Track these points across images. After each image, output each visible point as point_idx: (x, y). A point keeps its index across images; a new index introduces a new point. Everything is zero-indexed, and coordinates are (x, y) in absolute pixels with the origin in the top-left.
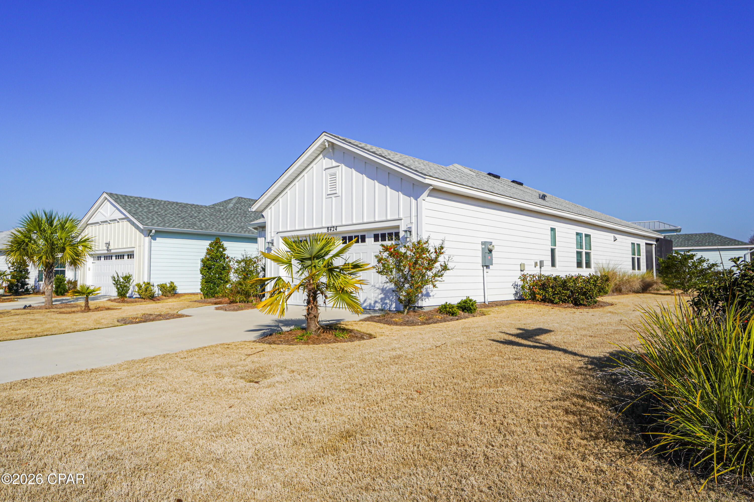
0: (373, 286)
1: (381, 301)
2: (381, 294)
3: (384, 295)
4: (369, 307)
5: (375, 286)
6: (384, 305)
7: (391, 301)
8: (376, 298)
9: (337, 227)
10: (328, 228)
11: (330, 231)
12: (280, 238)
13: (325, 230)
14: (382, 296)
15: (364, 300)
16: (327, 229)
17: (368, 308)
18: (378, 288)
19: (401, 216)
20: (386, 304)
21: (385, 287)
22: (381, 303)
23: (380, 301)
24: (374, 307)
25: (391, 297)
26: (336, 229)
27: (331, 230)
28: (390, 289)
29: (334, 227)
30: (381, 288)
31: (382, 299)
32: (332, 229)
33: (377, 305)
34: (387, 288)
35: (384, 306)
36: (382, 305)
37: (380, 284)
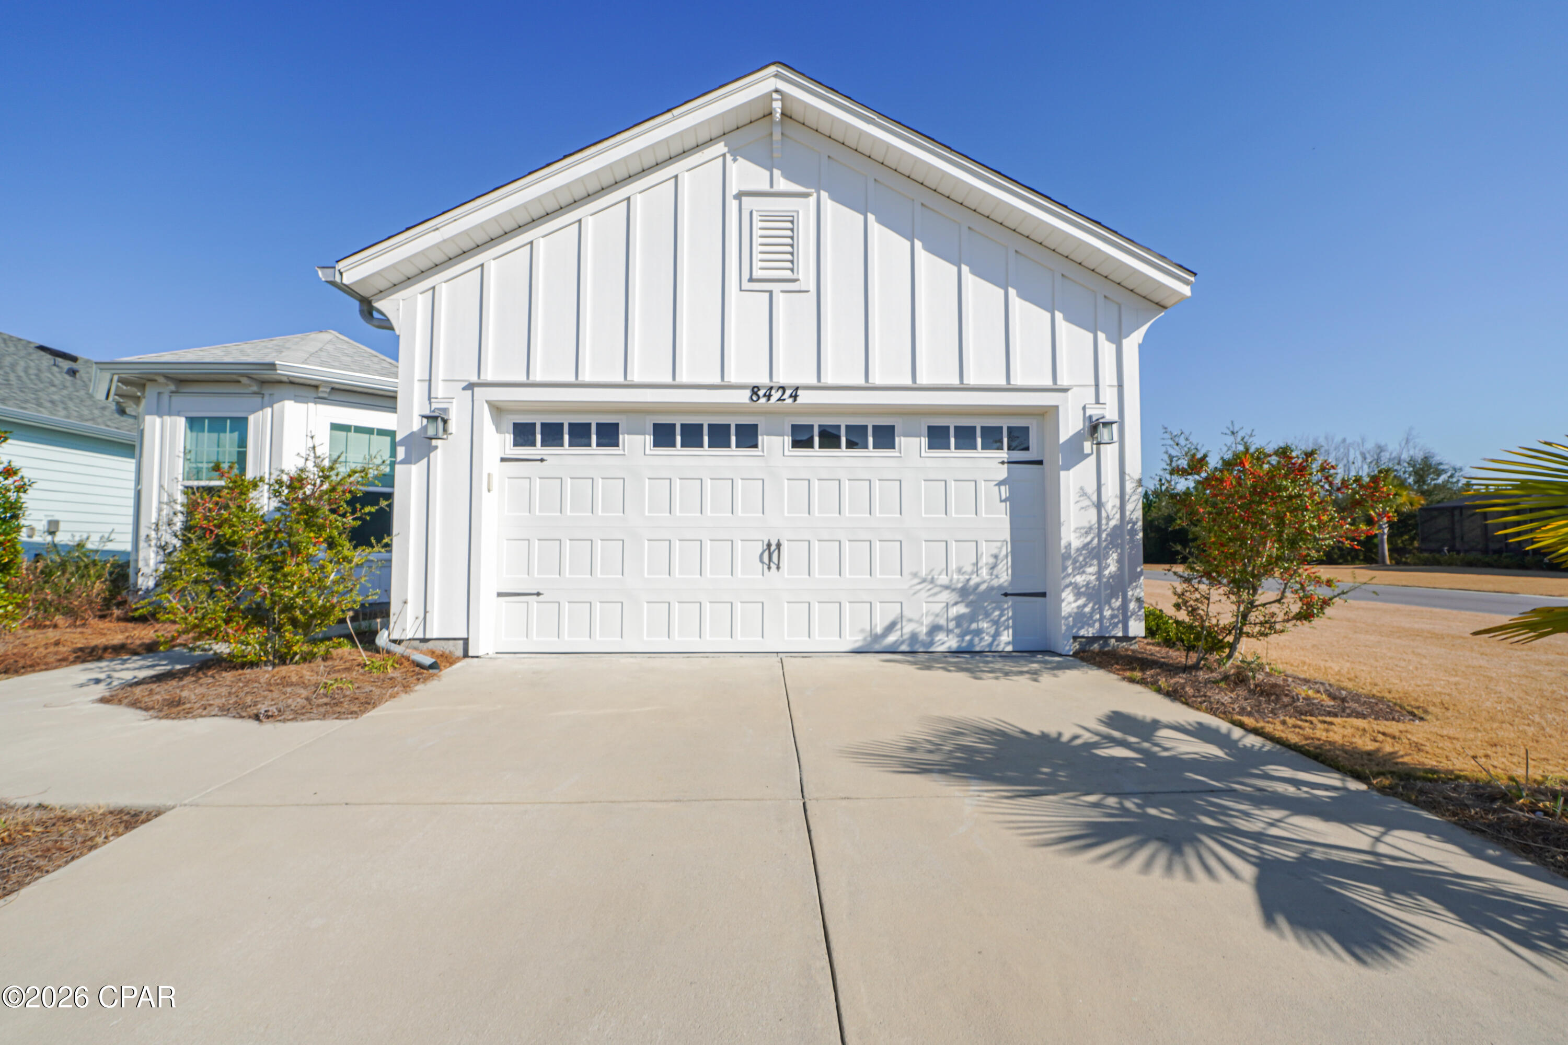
0: (924, 581)
1: (958, 625)
2: (956, 603)
3: (967, 606)
4: (910, 645)
5: (932, 581)
6: (968, 638)
7: (996, 623)
8: (937, 615)
9: (797, 389)
10: (755, 390)
11: (763, 400)
12: (486, 406)
13: (744, 396)
14: (962, 609)
15: (887, 622)
16: (748, 393)
17: (904, 648)
18: (946, 587)
19: (1063, 381)
20: (978, 632)
21: (972, 583)
22: (957, 631)
23: (952, 625)
24: (932, 643)
25: (997, 613)
26: (795, 397)
27: (769, 397)
28: (990, 589)
29: (783, 389)
30: (960, 585)
31: (959, 619)
32: (776, 395)
33: (941, 636)
34: (983, 587)
35: (971, 641)
36: (962, 636)
37: (955, 577)
